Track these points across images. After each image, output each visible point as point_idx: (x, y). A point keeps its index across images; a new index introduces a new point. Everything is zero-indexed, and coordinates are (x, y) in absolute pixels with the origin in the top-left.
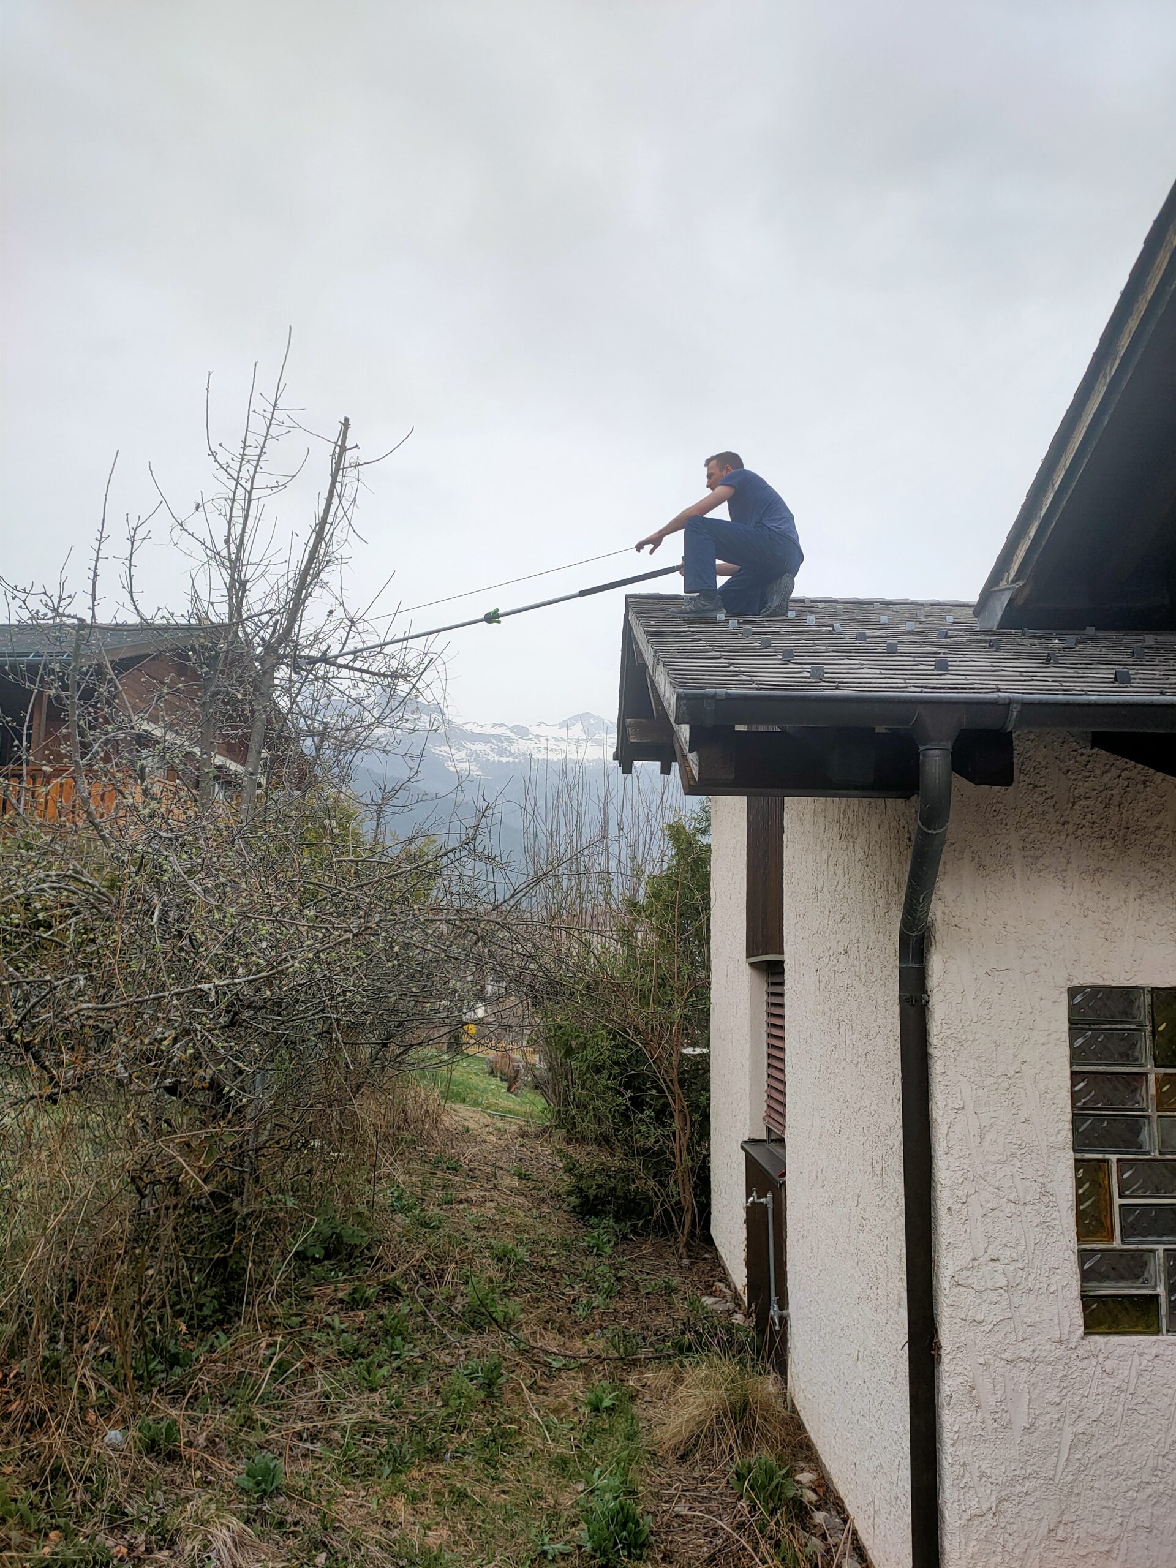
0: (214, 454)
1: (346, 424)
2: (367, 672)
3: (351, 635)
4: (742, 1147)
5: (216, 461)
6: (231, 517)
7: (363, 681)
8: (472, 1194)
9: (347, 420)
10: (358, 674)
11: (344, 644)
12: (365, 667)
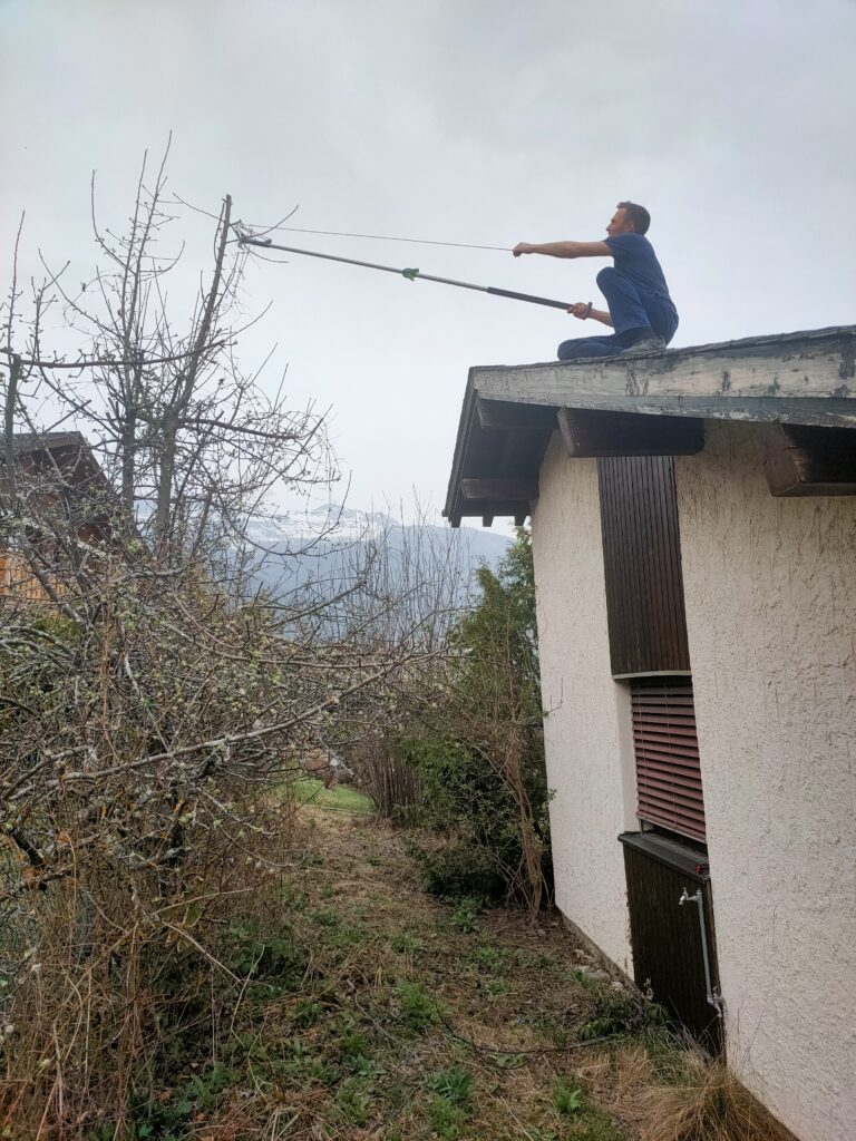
0: (100, 240)
1: (228, 201)
2: (260, 434)
3: (242, 401)
4: (619, 839)
5: (103, 246)
6: (124, 292)
7: (257, 442)
8: (343, 884)
9: (229, 197)
10: (252, 436)
11: (237, 409)
12: (258, 430)
